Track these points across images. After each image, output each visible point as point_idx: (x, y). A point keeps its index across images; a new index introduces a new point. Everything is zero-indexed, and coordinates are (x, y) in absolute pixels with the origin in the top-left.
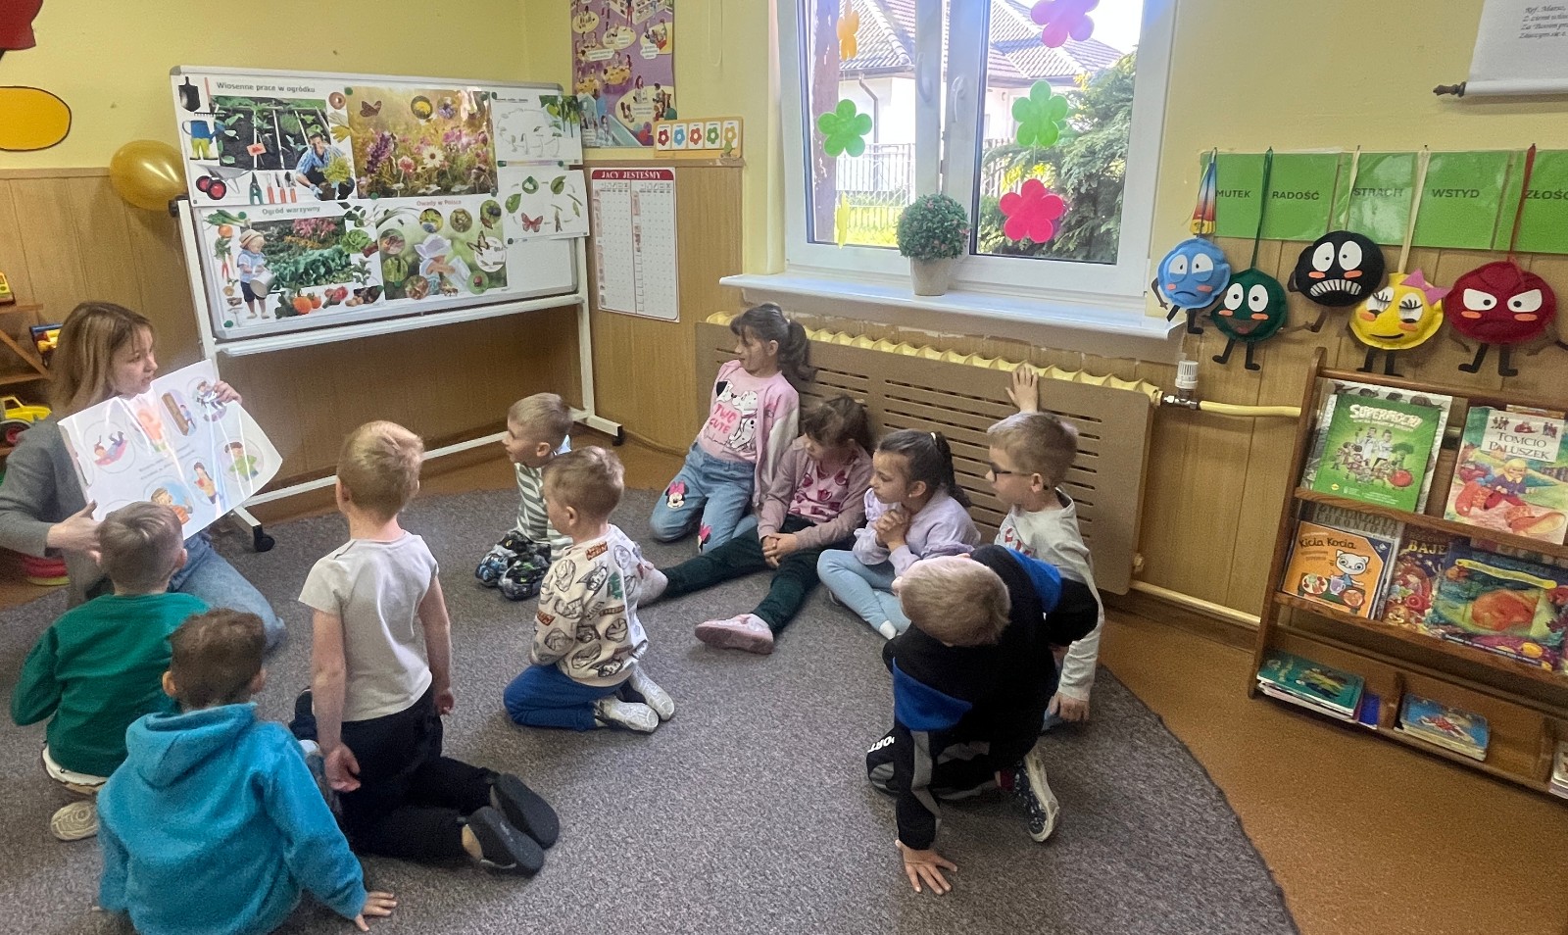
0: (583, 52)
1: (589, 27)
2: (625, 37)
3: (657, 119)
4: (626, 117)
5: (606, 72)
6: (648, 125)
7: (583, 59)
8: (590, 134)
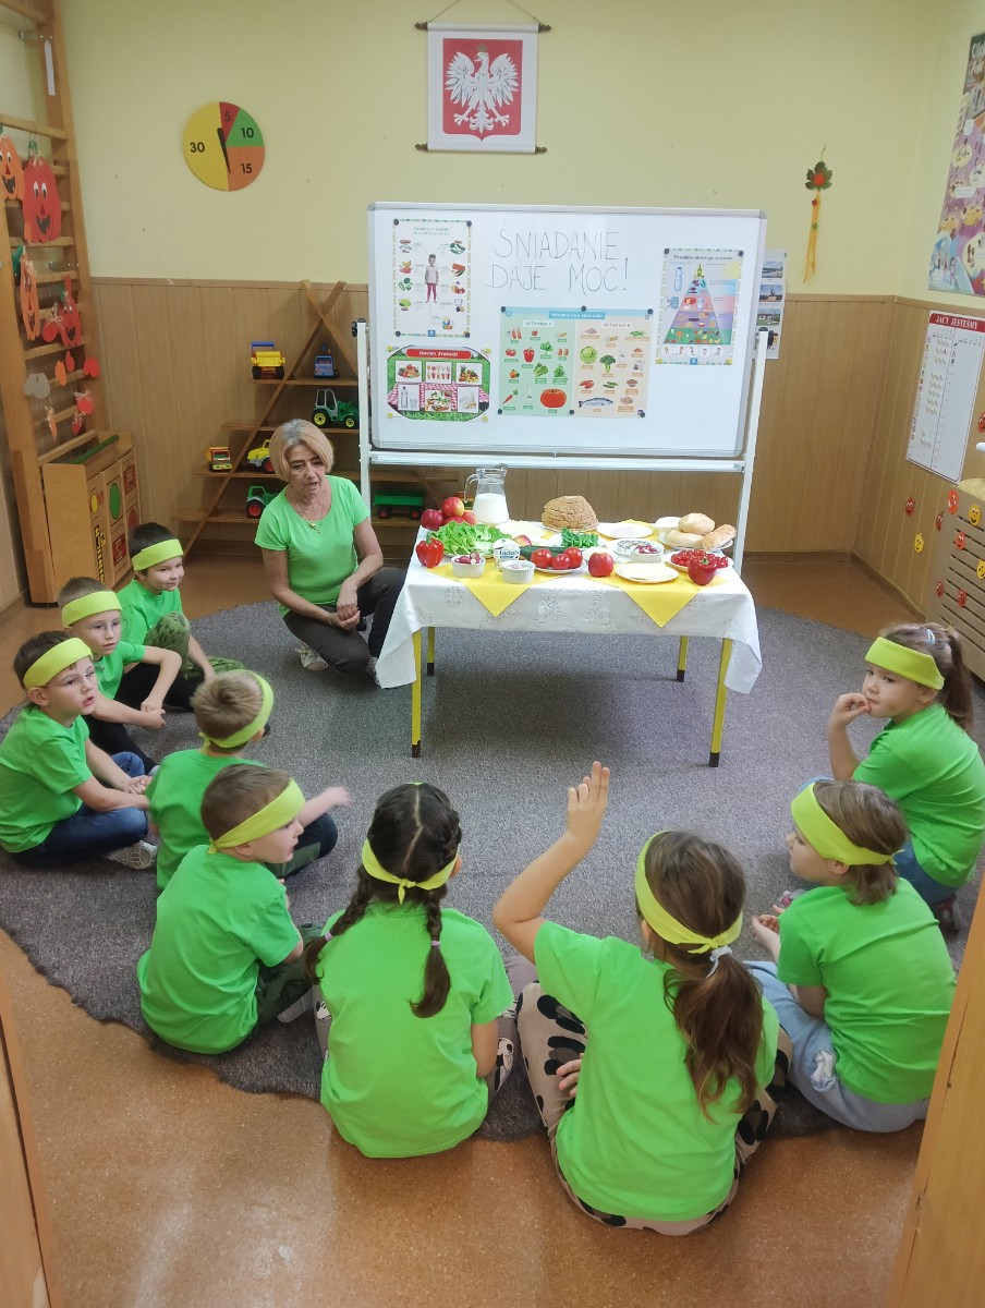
0: (954, 188)
1: (965, 160)
5: (965, 211)
6: (982, 273)
7: (952, 195)
8: (940, 274)
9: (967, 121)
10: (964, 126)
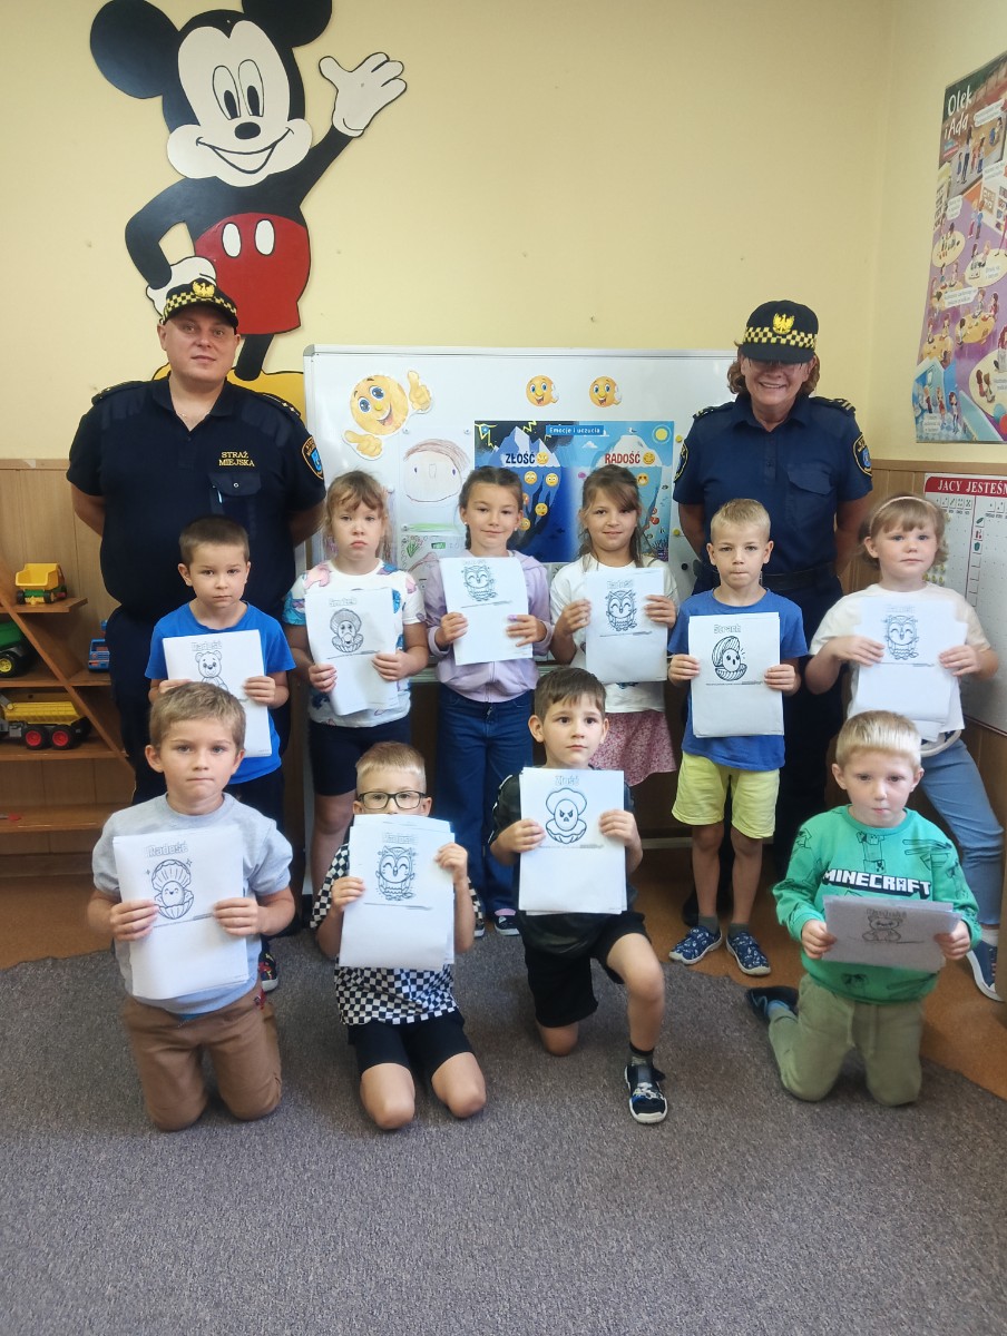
0: (939, 295)
1: (953, 254)
2: (994, 266)
4: (983, 394)
5: (962, 324)
7: (937, 305)
8: (933, 422)
9: (952, 200)
10: (946, 209)
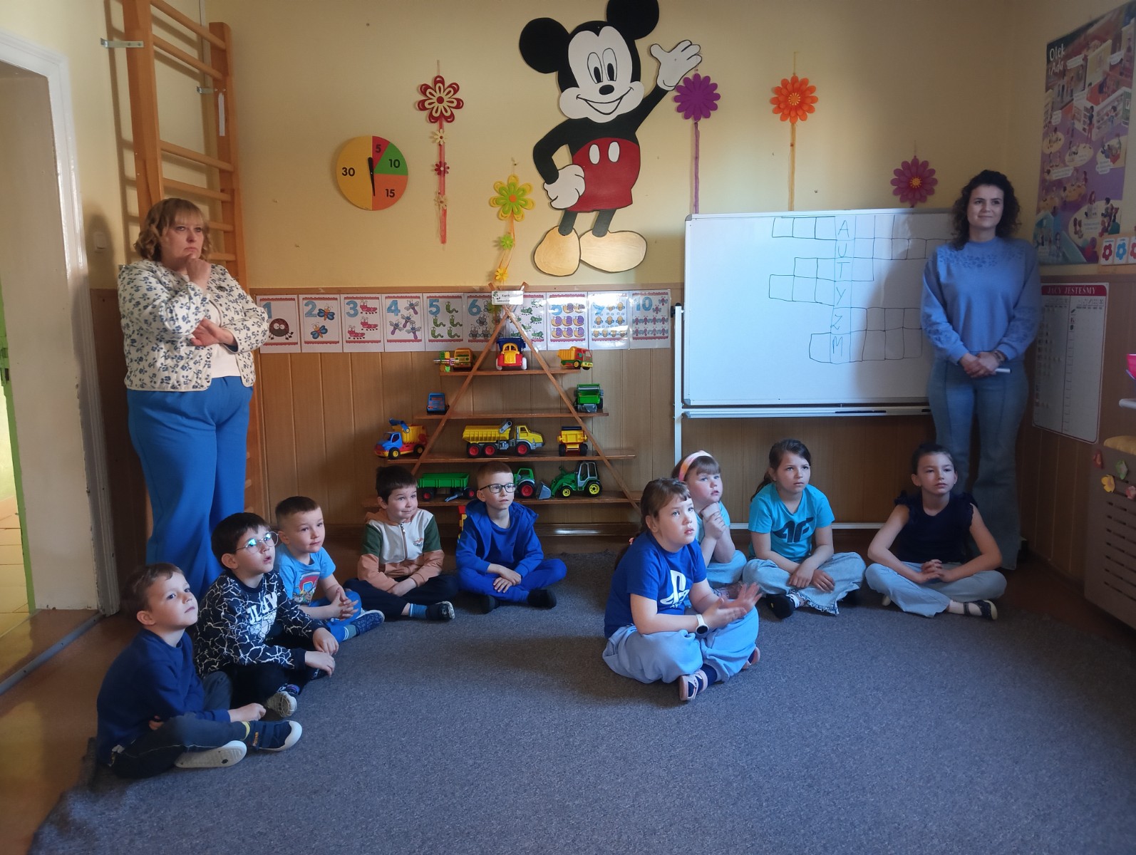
0: (1049, 172)
1: (1056, 147)
2: (1084, 154)
3: (1101, 235)
4: (1076, 233)
5: (1065, 189)
6: (1094, 240)
7: (1048, 177)
8: (1044, 250)
9: (1055, 113)
10: (1051, 118)
